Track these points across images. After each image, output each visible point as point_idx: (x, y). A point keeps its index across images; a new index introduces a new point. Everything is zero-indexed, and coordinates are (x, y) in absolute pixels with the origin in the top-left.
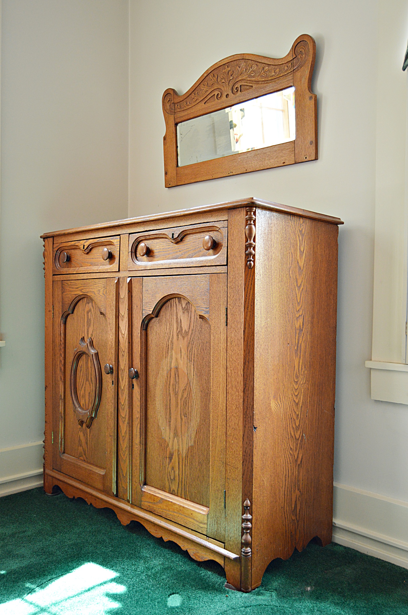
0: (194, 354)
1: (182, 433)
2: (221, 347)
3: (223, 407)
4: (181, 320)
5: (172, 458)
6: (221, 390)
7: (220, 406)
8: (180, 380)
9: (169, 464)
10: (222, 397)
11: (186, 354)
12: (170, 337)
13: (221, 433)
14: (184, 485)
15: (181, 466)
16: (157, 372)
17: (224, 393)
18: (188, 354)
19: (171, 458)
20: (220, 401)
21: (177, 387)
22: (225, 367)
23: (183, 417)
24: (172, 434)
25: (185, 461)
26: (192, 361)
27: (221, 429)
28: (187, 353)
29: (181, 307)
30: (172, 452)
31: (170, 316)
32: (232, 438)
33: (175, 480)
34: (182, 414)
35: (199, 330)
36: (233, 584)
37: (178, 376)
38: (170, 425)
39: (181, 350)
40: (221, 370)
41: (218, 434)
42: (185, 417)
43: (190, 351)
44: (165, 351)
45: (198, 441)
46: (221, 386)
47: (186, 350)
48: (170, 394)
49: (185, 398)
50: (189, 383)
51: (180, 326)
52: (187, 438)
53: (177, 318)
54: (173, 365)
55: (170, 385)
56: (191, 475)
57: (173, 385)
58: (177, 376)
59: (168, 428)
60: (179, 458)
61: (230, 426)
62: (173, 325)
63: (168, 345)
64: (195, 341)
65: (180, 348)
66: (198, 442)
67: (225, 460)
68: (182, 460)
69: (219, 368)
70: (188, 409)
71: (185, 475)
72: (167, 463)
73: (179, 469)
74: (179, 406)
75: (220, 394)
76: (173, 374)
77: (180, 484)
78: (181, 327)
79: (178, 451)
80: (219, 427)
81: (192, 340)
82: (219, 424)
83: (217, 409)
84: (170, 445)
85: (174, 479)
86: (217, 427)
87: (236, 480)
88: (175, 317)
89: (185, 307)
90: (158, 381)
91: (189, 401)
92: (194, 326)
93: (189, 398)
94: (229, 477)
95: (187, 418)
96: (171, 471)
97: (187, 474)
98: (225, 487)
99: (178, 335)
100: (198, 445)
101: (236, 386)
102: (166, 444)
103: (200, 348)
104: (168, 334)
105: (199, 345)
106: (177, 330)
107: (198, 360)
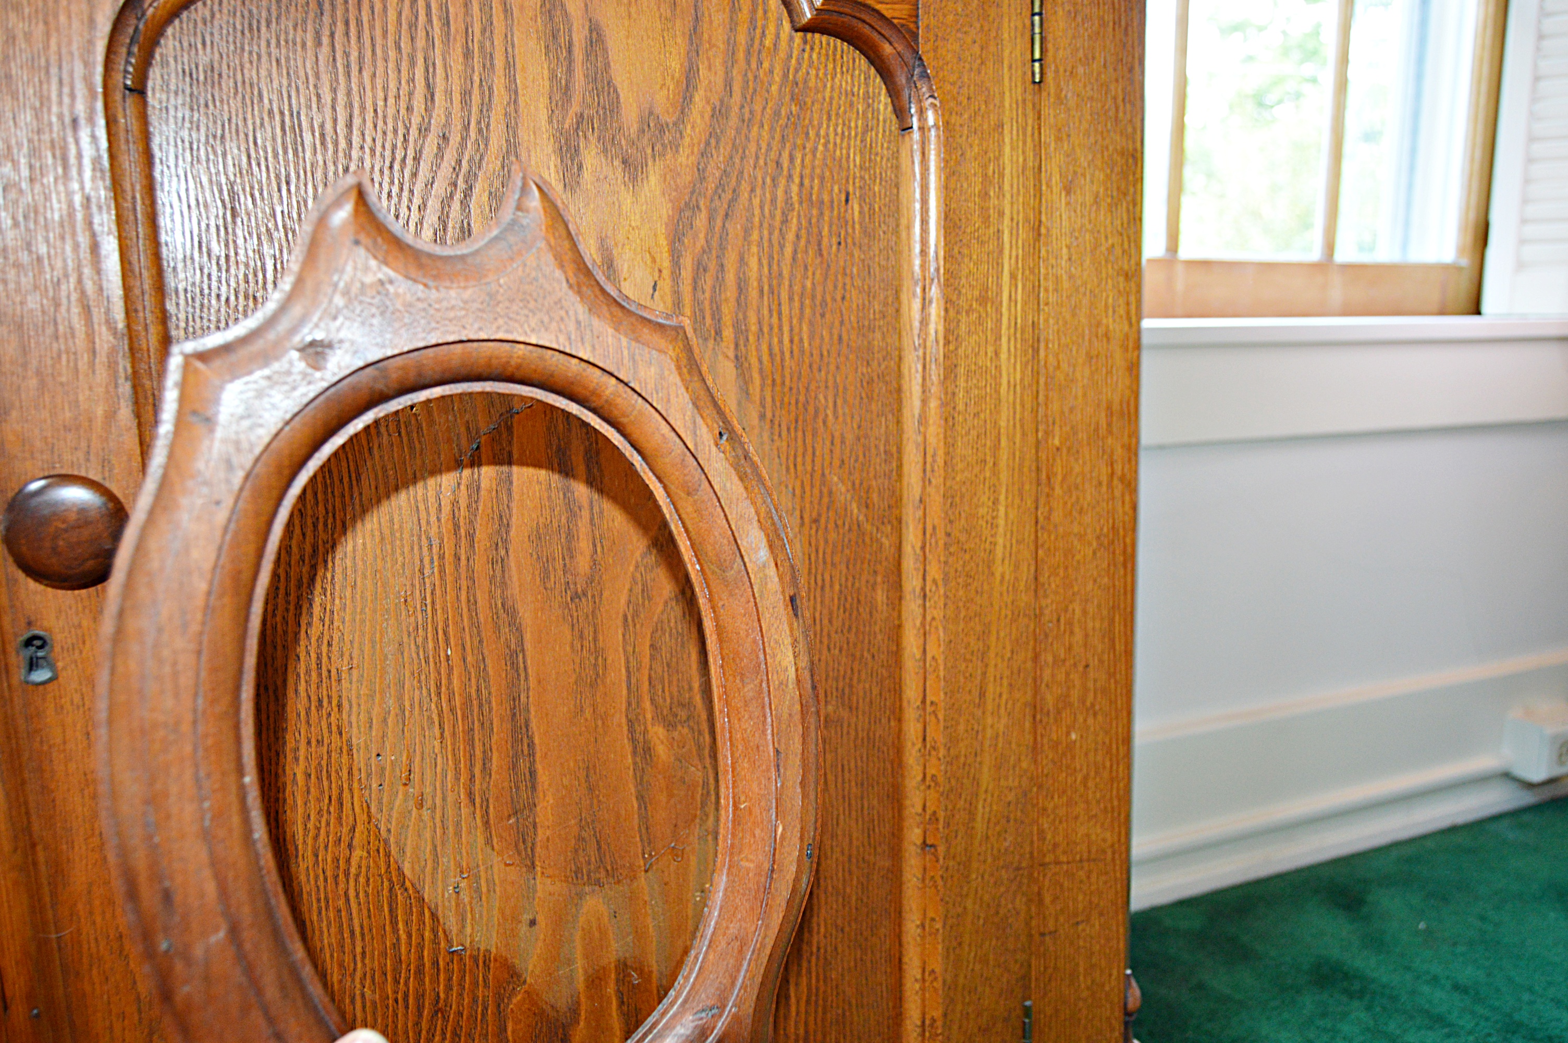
0: (741, 288)
3: (1017, 567)
4: (595, 29)
7: (998, 570)
11: (666, 285)
12: (477, 165)
18: (686, 289)
20: (1000, 541)
21: (584, 545)
23: (658, 733)
24: (550, 889)
26: (728, 333)
27: (1004, 696)
28: (676, 278)
34: (649, 715)
37: (592, 457)
38: (524, 838)
42: (670, 726)
43: (700, 268)
46: (1004, 451)
47: (665, 260)
48: (512, 613)
49: (671, 601)
51: (591, 79)
53: (552, 7)
55: (500, 542)
58: (578, 459)
59: (502, 862)
61: (1056, 662)
62: (509, 66)
64: (745, 188)
74: (616, 675)
75: (995, 502)
76: (528, 449)
78: (599, 85)
80: (990, 688)
81: (720, 186)
82: (991, 670)
83: (979, 593)
84: (537, 963)
86: (982, 694)
92: (728, 84)
94: (1051, 926)
98: (1027, 987)
99: (567, 151)
101: (1097, 429)
103: (791, 236)
104: (455, 139)
105: (785, 221)
106: (565, 110)
107: (775, 320)
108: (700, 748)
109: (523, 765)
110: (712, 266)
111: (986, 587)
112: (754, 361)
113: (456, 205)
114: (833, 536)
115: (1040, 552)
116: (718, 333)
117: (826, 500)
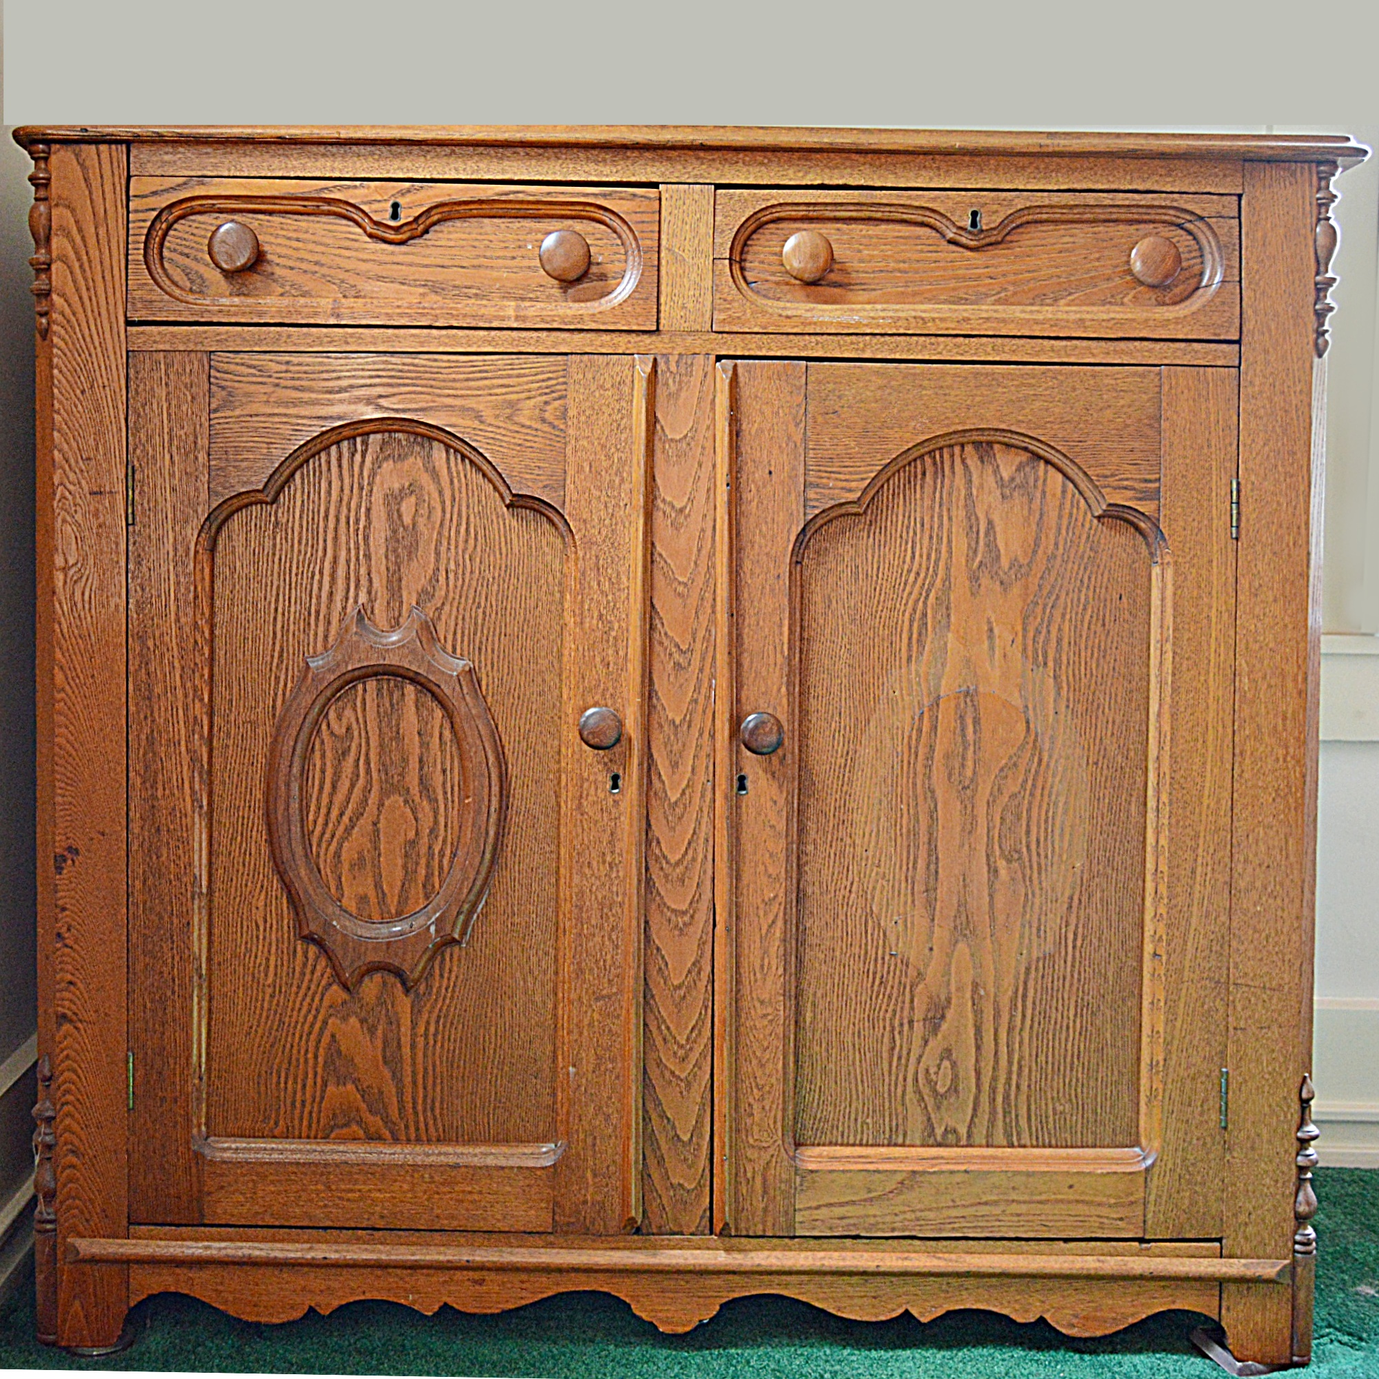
0: (1059, 641)
1: (993, 918)
2: (1210, 607)
3: (1218, 802)
4: (990, 523)
5: (943, 1017)
6: (1211, 749)
7: (1206, 802)
8: (986, 735)
9: (926, 1042)
10: (1216, 771)
11: (1019, 640)
12: (932, 584)
13: (1209, 888)
14: (1006, 1097)
15: (988, 1037)
16: (862, 717)
17: (1222, 758)
18: (1030, 642)
19: (935, 1020)
20: (1207, 785)
21: (970, 763)
22: (1229, 672)
23: (1002, 864)
24: (941, 934)
25: (1012, 1016)
26: (1051, 664)
27: (1209, 876)
28: (1024, 637)
29: (991, 481)
30: (943, 998)
31: (932, 508)
32: (1256, 897)
33: (956, 1091)
34: (998, 853)
35: (1082, 557)
36: (1259, 1357)
37: (976, 721)
38: (930, 904)
39: (991, 630)
40: (1211, 682)
41: (1197, 895)
42: (1009, 861)
43: (1038, 632)
44: (905, 636)
45: (1075, 934)
46: (1211, 735)
47: (1019, 628)
48: (933, 792)
49: (1013, 796)
50: (1032, 741)
51: (987, 545)
52: (1022, 936)
53: (971, 515)
54: (946, 687)
55: (930, 757)
56: (1042, 1058)
57: (947, 756)
58: (969, 721)
59: (919, 915)
60: (978, 1013)
61: (1246, 861)
62: (950, 541)
63: (925, 615)
64: (1063, 594)
65: (989, 622)
66: (1075, 940)
67: (1225, 972)
68: (997, 1015)
69: (1202, 678)
70: (1028, 832)
71: (1010, 1063)
72: (917, 1041)
73: (978, 1048)
74: (982, 830)
75: (1204, 763)
76: (946, 715)
77: (984, 1098)
78: (992, 546)
79: (975, 986)
80: (1199, 870)
81: (1050, 593)
82: (1200, 860)
83: (1192, 813)
84: (932, 972)
85: (954, 1089)
86: (1193, 872)
87: (1275, 1028)
88: (959, 514)
89: (1013, 479)
90: (866, 752)
91: (1030, 803)
92: (1056, 544)
93: (1032, 794)
94: (1242, 1024)
95: (1023, 867)
96: (939, 1067)
97: (1021, 1058)
98: (1224, 1058)
99: (974, 578)
100: (1074, 947)
101: (1275, 727)
102: (912, 972)
103: (1087, 618)
104: (922, 575)
105: (1085, 609)
106: (973, 560)
107: (1077, 659)
108: (1024, 876)
109: (932, 867)
110: (1044, 631)
111: (1197, 810)
112: (1064, 678)
113: (921, 603)
114: (1105, 772)
115: (1235, 795)
116: (1045, 664)
117: (1102, 753)
